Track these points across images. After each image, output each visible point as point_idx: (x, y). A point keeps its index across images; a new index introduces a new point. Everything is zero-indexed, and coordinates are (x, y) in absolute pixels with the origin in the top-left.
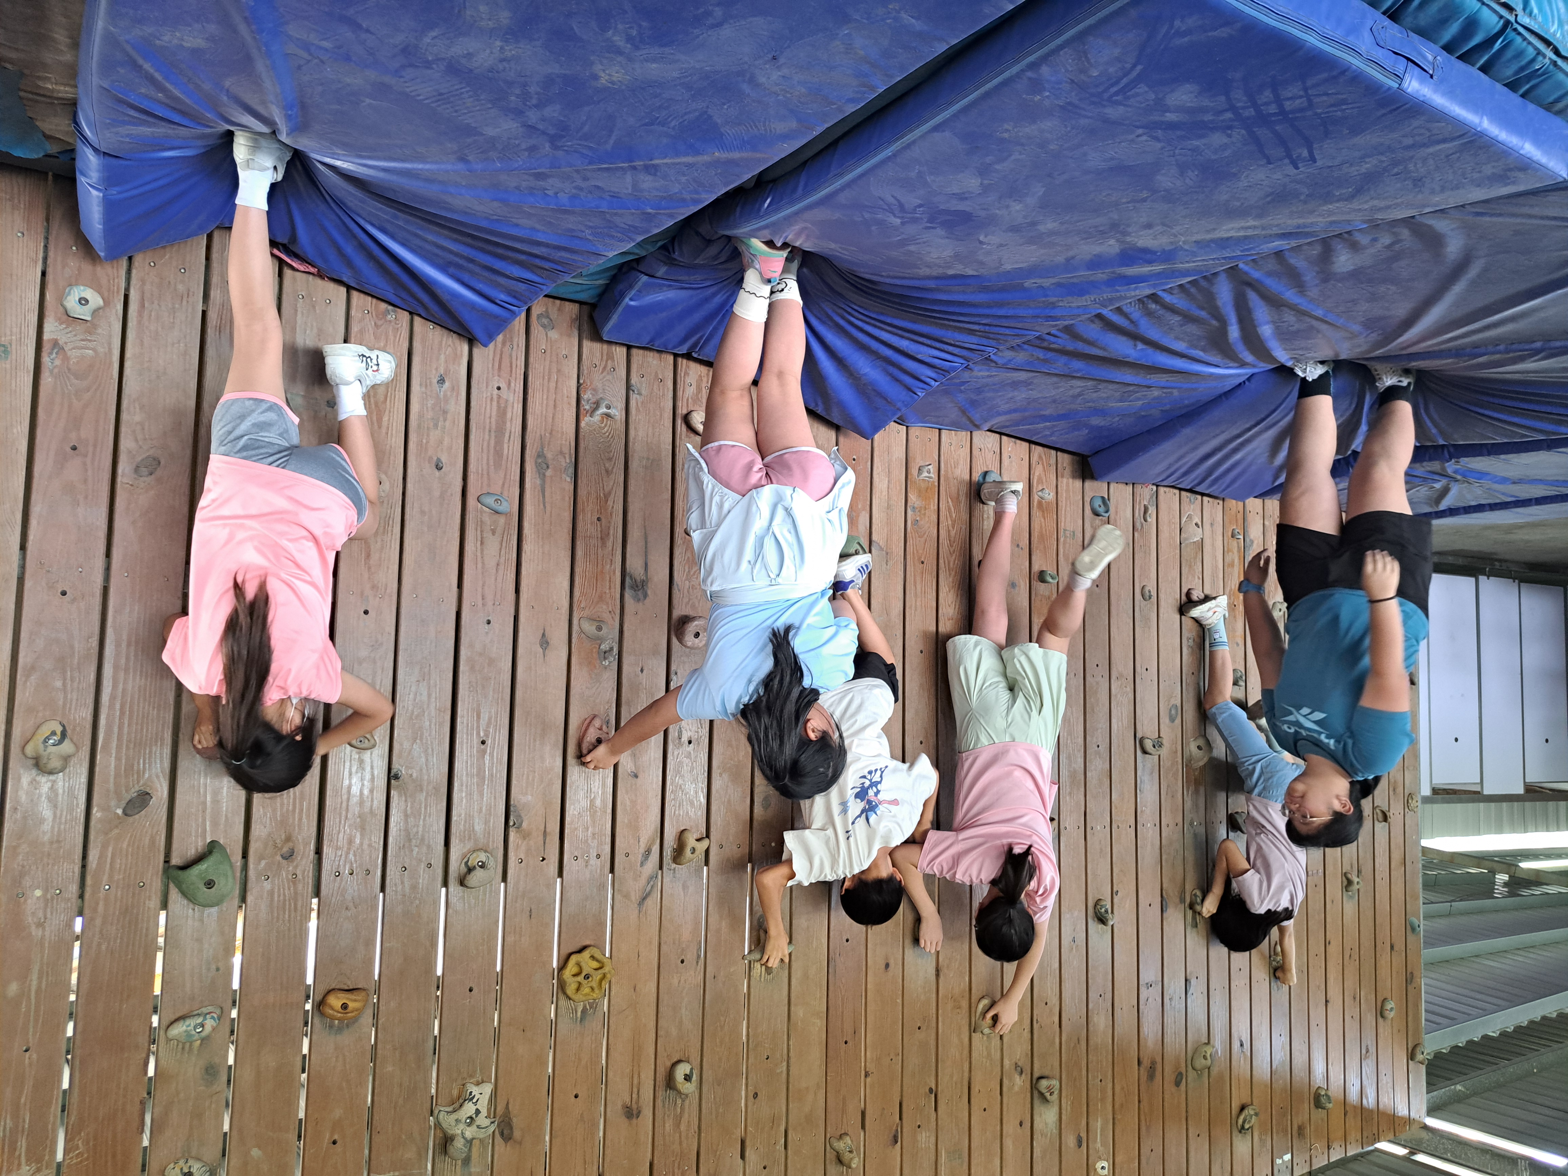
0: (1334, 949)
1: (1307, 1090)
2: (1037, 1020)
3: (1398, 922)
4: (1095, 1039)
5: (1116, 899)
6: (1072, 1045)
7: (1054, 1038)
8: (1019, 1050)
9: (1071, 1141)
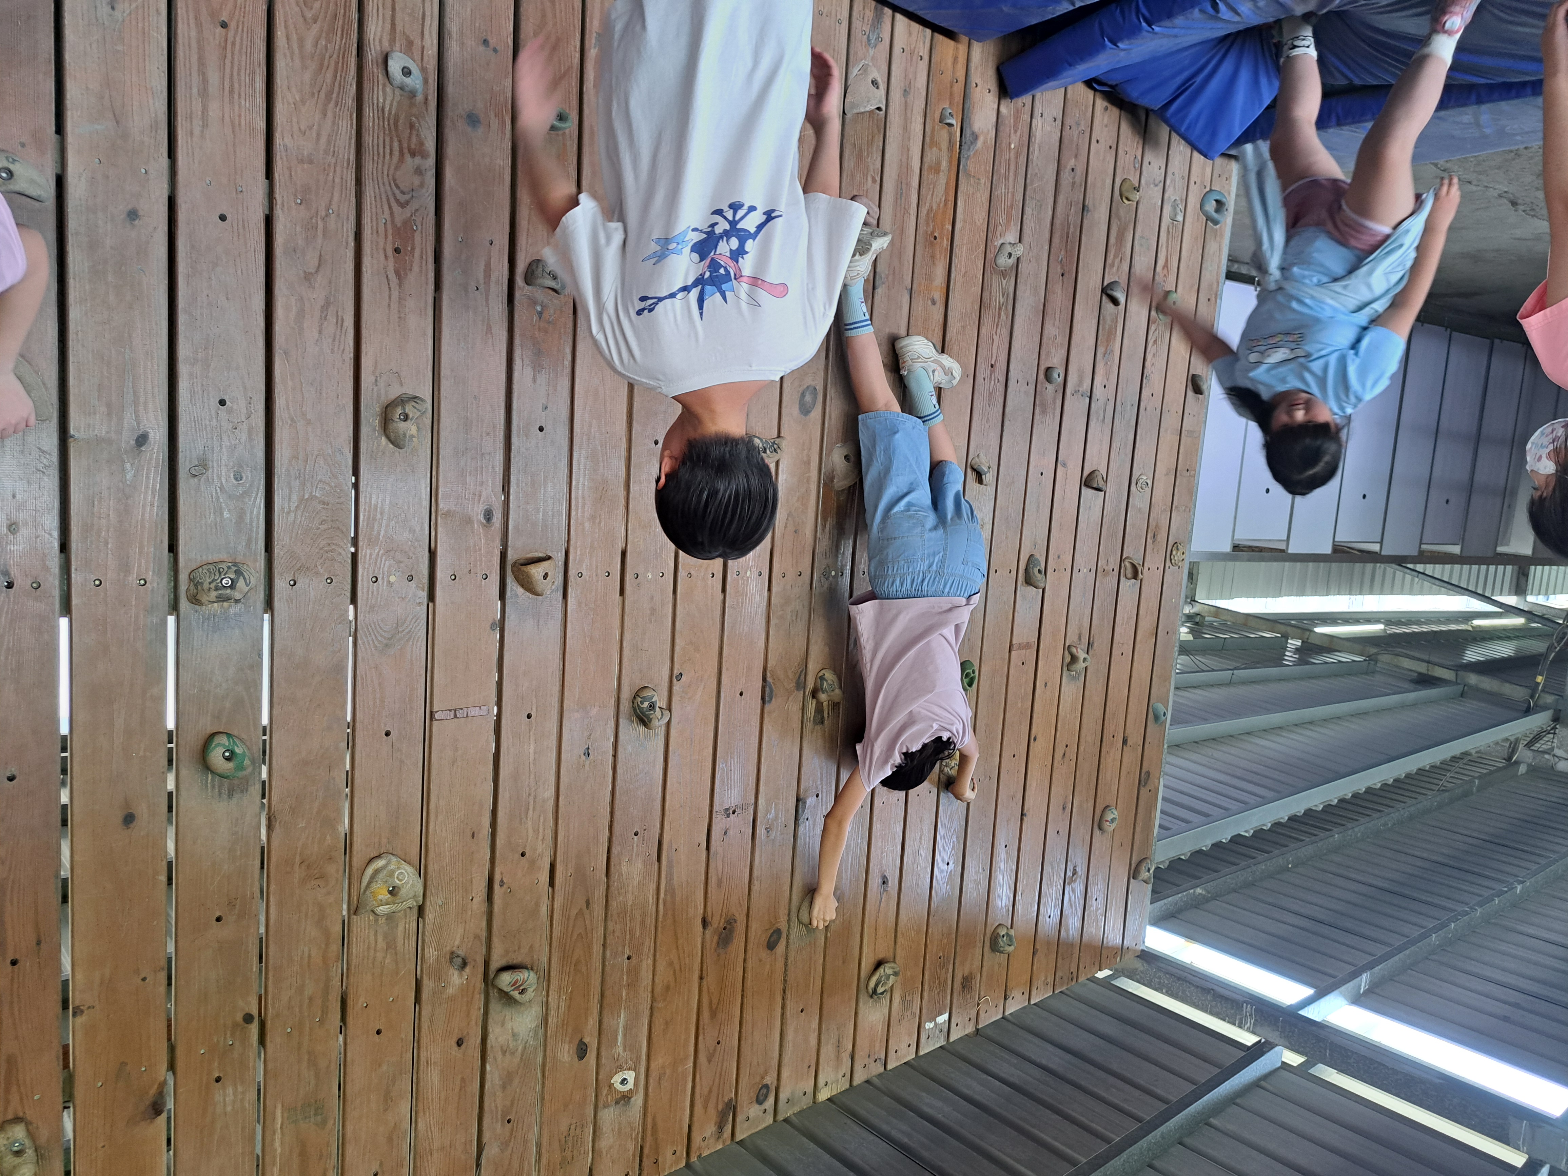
0: (1040, 748)
1: (981, 927)
2: (502, 881)
3: (1137, 709)
4: (621, 898)
5: (677, 687)
6: (574, 912)
7: (537, 905)
8: (460, 931)
9: (565, 1053)
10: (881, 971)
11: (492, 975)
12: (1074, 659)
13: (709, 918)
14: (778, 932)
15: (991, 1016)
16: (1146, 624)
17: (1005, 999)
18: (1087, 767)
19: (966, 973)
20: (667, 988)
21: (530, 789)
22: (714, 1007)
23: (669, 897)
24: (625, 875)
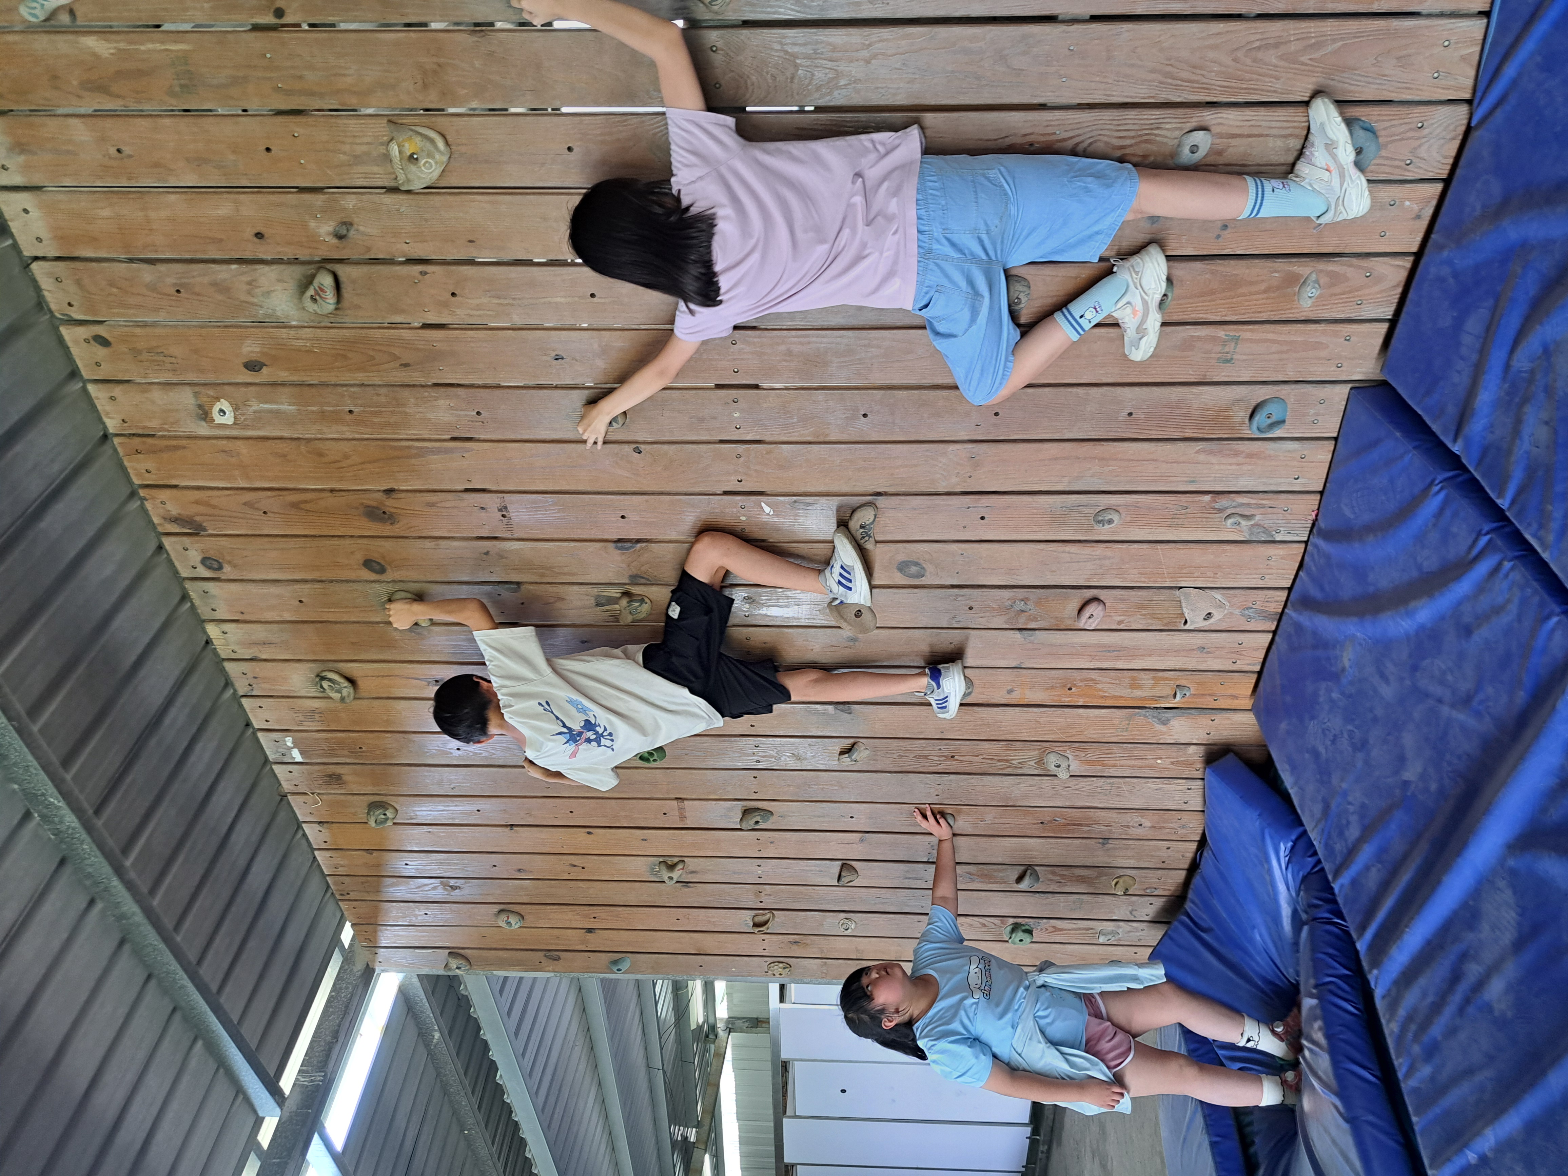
0: (581, 840)
1: (393, 790)
2: (426, 273)
3: (622, 941)
4: (412, 400)
5: (628, 449)
6: (397, 351)
7: (403, 311)
8: (374, 232)
9: (251, 349)
10: (346, 684)
11: (329, 266)
12: (671, 867)
13: (394, 495)
14: (382, 570)
15: (301, 809)
16: (709, 943)
17: (320, 823)
18: (563, 893)
19: (345, 778)
20: (321, 454)
21: (519, 299)
22: (302, 506)
23: (415, 451)
24: (435, 403)
